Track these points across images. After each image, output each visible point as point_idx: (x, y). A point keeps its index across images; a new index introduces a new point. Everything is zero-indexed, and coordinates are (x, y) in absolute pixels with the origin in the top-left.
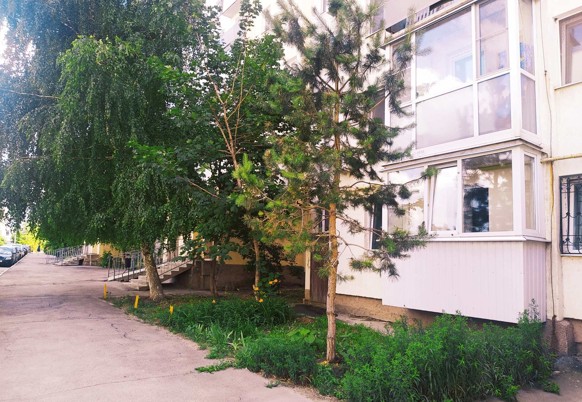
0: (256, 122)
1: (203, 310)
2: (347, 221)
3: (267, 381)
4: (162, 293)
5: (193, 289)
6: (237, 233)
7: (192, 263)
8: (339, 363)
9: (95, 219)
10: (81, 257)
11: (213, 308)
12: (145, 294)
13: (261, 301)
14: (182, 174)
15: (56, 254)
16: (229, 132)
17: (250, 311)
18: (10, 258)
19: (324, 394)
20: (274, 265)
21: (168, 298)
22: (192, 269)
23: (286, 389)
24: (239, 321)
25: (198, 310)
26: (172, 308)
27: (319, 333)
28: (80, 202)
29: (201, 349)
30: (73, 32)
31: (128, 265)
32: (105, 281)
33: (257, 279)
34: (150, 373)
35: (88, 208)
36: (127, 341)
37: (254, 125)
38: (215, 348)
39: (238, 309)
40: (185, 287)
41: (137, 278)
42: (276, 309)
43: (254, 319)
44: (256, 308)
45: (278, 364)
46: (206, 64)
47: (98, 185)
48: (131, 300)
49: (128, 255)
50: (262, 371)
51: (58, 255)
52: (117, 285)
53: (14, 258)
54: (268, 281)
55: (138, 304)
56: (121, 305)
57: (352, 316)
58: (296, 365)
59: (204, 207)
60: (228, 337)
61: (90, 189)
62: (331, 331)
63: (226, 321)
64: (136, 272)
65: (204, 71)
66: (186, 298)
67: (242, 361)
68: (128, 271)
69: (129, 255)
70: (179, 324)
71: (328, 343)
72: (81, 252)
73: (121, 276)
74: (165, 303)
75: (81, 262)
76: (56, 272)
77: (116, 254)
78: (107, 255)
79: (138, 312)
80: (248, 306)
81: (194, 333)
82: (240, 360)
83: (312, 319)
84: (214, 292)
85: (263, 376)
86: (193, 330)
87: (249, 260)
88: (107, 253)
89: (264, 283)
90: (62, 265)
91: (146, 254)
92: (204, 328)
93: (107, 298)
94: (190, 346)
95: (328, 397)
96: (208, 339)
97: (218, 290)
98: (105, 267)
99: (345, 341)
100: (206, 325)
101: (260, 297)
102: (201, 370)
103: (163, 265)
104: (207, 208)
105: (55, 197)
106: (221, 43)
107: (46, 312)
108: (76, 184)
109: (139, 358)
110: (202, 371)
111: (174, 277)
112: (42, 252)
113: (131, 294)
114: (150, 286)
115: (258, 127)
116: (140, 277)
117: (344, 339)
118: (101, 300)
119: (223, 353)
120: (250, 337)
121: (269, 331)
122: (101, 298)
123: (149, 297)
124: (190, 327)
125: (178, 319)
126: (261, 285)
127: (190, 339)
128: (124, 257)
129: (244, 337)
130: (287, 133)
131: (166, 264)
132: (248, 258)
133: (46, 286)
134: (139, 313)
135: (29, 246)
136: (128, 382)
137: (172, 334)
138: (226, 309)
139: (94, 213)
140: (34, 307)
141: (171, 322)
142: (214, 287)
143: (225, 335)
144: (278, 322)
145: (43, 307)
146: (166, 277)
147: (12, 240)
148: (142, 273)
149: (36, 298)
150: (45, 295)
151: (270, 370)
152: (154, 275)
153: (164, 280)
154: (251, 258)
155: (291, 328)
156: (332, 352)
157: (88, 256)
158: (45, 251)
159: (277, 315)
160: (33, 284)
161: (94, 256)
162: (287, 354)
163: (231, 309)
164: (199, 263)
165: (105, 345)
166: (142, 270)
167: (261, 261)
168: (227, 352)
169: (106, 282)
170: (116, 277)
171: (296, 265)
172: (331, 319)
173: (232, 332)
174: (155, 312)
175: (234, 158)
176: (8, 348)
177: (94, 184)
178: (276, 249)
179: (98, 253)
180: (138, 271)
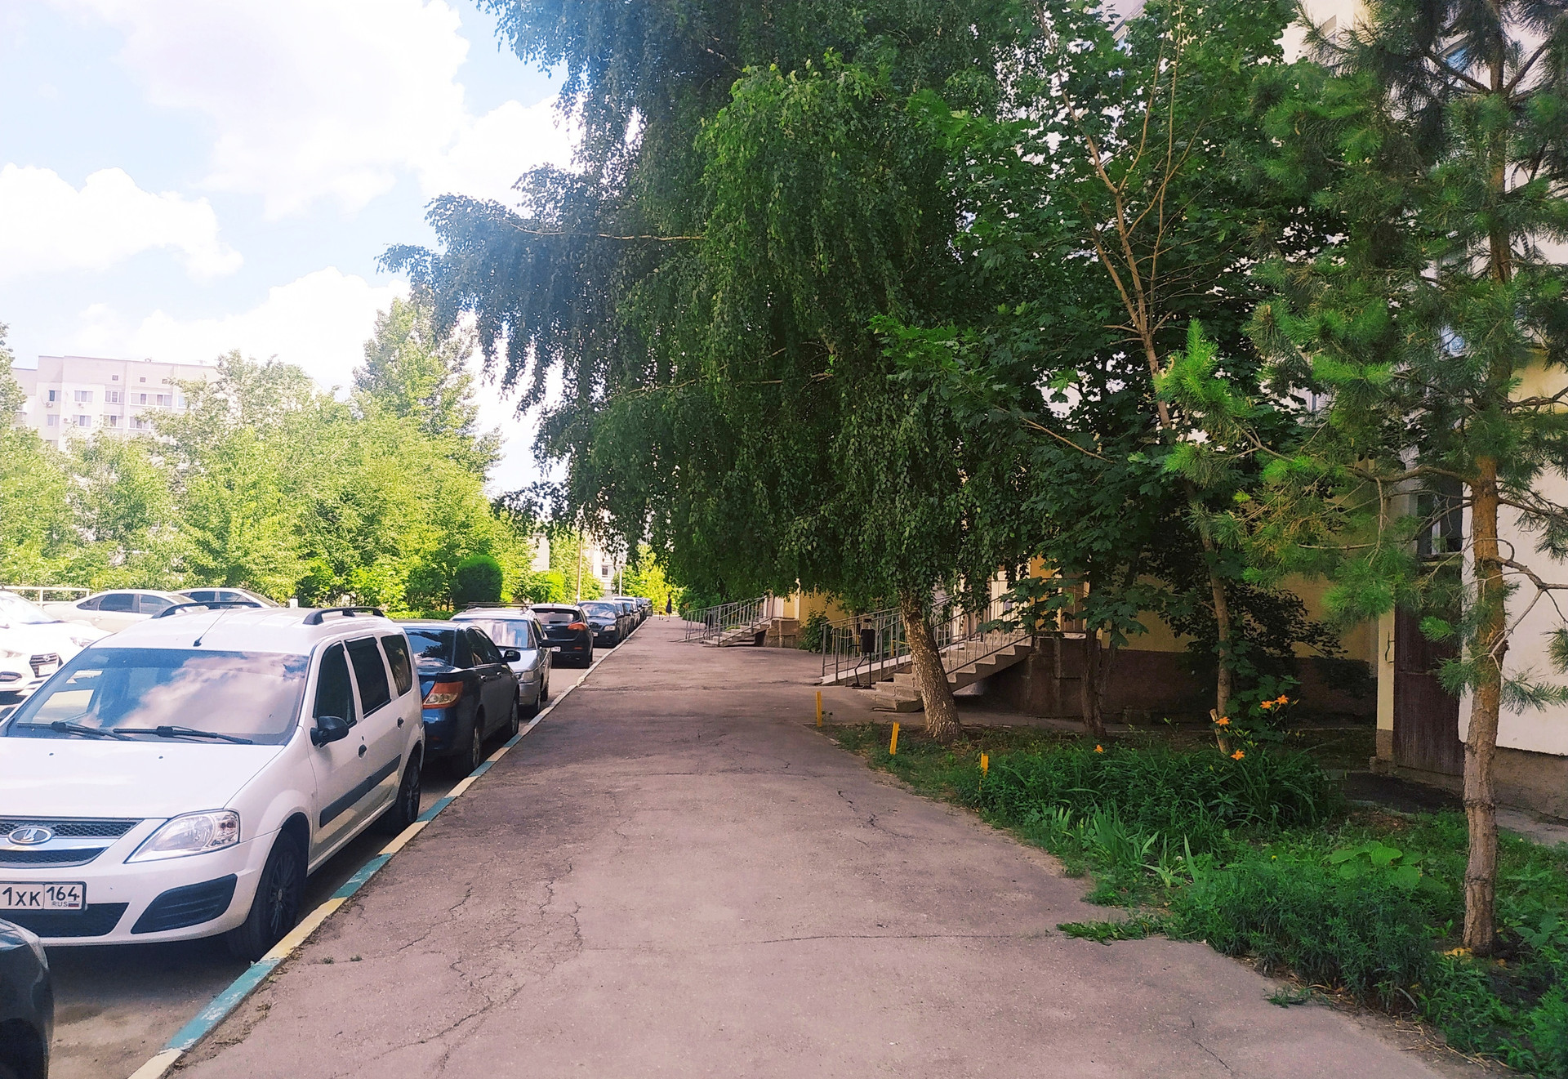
0: (1215, 230)
1: (1069, 772)
2: (1537, 511)
3: (1272, 986)
4: (957, 720)
5: (1034, 712)
6: (1155, 561)
7: (1028, 644)
8: (1507, 959)
9: (793, 533)
10: (758, 627)
11: (1096, 767)
12: (913, 721)
13: (1239, 755)
14: (1004, 401)
15: (707, 618)
16: (1134, 270)
17: (1203, 783)
18: (614, 628)
19: (1463, 1045)
20: (1271, 654)
21: (973, 735)
22: (1031, 659)
23: (1333, 1015)
24: (1173, 810)
25: (1056, 769)
26: (984, 761)
27: (1432, 861)
28: (757, 492)
29: (1068, 875)
30: (727, 66)
31: (868, 645)
32: (816, 684)
33: (1222, 693)
34: (939, 922)
35: (775, 504)
36: (876, 836)
37: (1211, 240)
38: (1108, 877)
39: (1168, 774)
40: (1014, 707)
41: (892, 680)
42: (1286, 783)
43: (1217, 805)
44: (1222, 775)
45: (1304, 941)
46: (1062, 85)
47: (796, 448)
48: (882, 734)
49: (867, 621)
50: (1253, 953)
51: (709, 621)
52: (843, 694)
53: (621, 628)
54: (1257, 701)
55: (898, 746)
56: (857, 746)
57: (1544, 819)
58: (1363, 950)
59: (1065, 488)
60: (1145, 850)
61: (778, 458)
62: (1477, 861)
63: (1134, 806)
64: (886, 664)
65: (1058, 107)
66: (1017, 737)
67: (1191, 920)
68: (868, 662)
69: (870, 620)
70: (1007, 804)
71: (1469, 895)
72: (759, 614)
73: (852, 673)
74: (963, 746)
75: (759, 638)
76: (708, 660)
77: (840, 618)
78: (817, 622)
79: (898, 765)
80: (1200, 769)
81: (1048, 831)
82: (1184, 915)
83: (1403, 819)
84: (1093, 725)
85: (1258, 970)
86: (1044, 821)
87: (1193, 638)
88: (817, 617)
89: (1245, 705)
90: (719, 646)
91: (913, 618)
92: (1075, 819)
93: (823, 727)
94: (1038, 863)
95: (1476, 1059)
96: (1086, 850)
97: (1104, 721)
98: (813, 650)
99: (1525, 892)
100: (1079, 811)
101: (1233, 743)
102: (1075, 932)
103: (954, 648)
104: (1071, 491)
105: (702, 482)
106: (1106, 19)
107: (693, 752)
108: (748, 447)
109: (911, 883)
110: (1077, 935)
111: (985, 679)
112: (675, 614)
113: (880, 718)
114: (924, 699)
115: (1219, 246)
116: (898, 677)
117: (1523, 886)
118: (809, 730)
119: (1133, 891)
120: (1210, 855)
121: (1267, 845)
122: (810, 726)
123: (922, 728)
124: (1035, 815)
125: (1001, 788)
126: (1237, 710)
127: (1038, 846)
128: (859, 626)
129: (1194, 853)
130: (1310, 255)
131: (961, 646)
132: (1189, 634)
133: (689, 691)
134: (902, 768)
135: (648, 599)
136: (888, 940)
137: (987, 828)
138: (1134, 773)
139: (791, 518)
140: (669, 740)
141: (985, 798)
142: (1092, 712)
143: (1137, 844)
144: (1292, 820)
145: (686, 741)
146: (964, 679)
147: (614, 588)
148: (903, 668)
149: (669, 718)
150: (689, 714)
151: (1277, 955)
152: (934, 673)
153: (959, 686)
154: (1199, 634)
155: (1336, 840)
156: (1482, 924)
157: (775, 623)
158: (681, 613)
159: (1288, 798)
160: (662, 687)
161: (788, 623)
162: (1335, 914)
163: (1149, 773)
164: (1047, 645)
165: (827, 842)
166: (902, 660)
167: (1234, 643)
168: (1144, 890)
169: (819, 687)
170: (842, 676)
171: (1346, 656)
172: (1477, 824)
173: (1155, 837)
174: (941, 767)
175: (1148, 342)
176: (623, 830)
177: (786, 447)
178: (1279, 607)
179: (797, 617)
180: (893, 662)
